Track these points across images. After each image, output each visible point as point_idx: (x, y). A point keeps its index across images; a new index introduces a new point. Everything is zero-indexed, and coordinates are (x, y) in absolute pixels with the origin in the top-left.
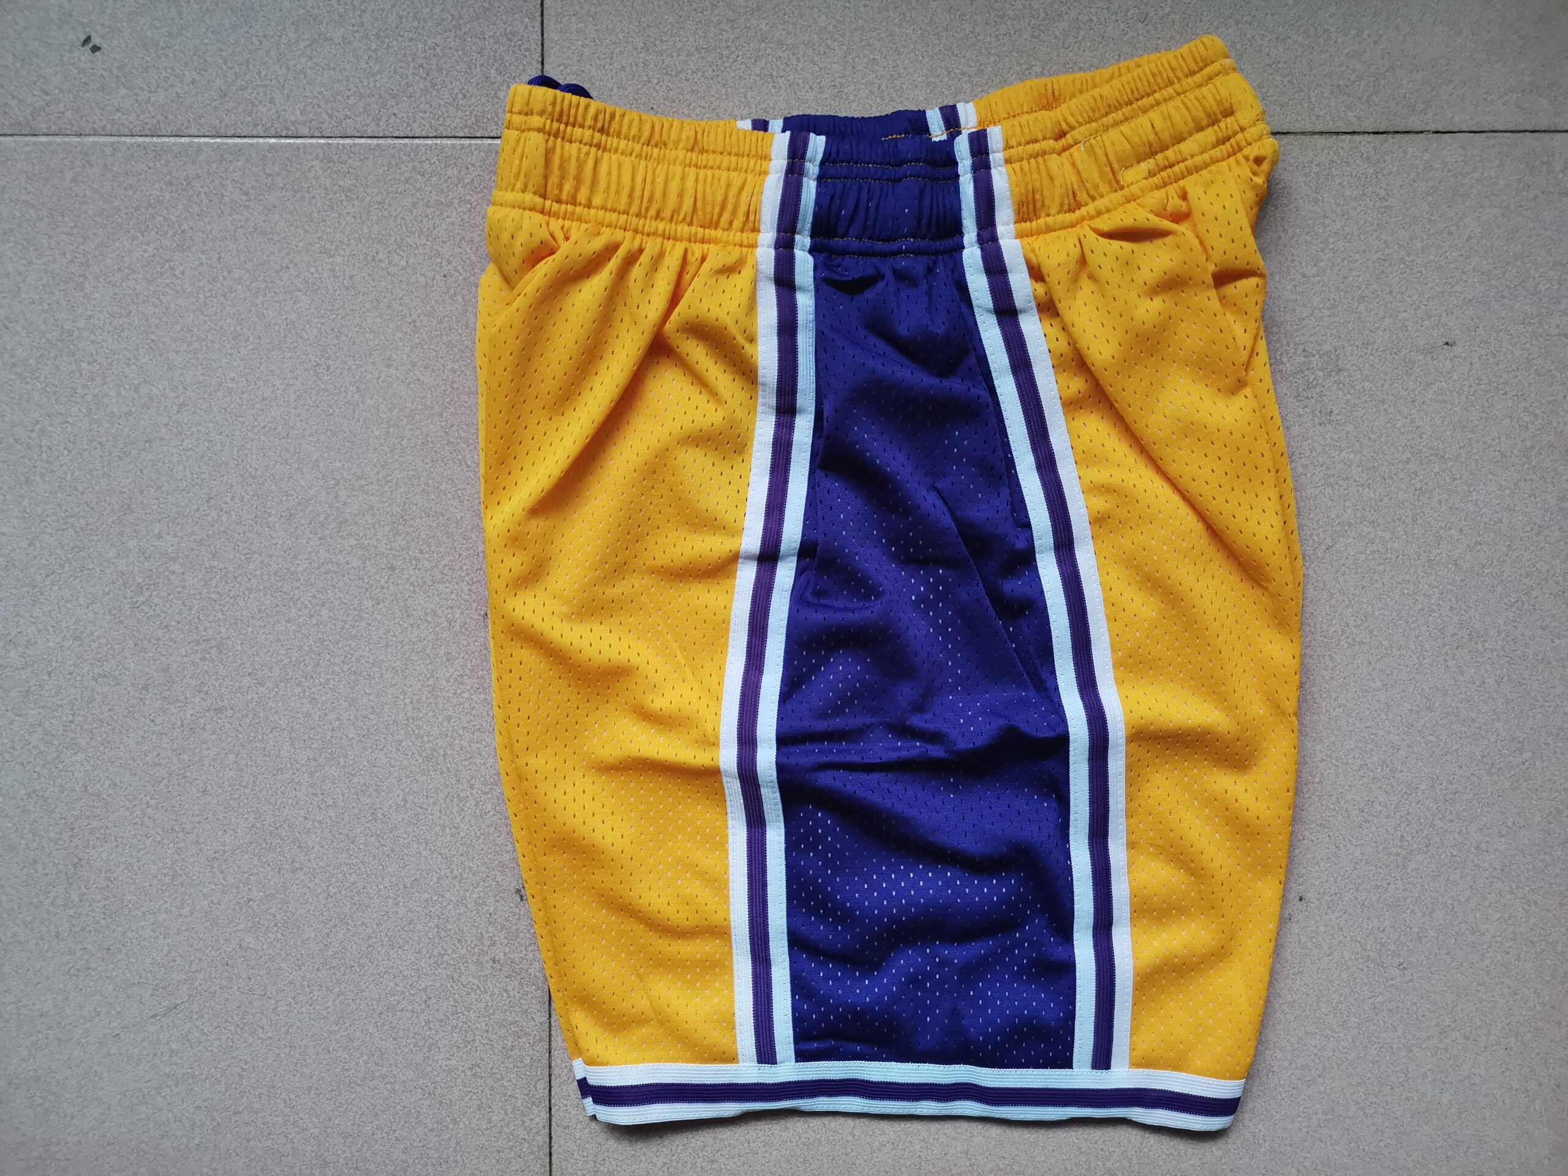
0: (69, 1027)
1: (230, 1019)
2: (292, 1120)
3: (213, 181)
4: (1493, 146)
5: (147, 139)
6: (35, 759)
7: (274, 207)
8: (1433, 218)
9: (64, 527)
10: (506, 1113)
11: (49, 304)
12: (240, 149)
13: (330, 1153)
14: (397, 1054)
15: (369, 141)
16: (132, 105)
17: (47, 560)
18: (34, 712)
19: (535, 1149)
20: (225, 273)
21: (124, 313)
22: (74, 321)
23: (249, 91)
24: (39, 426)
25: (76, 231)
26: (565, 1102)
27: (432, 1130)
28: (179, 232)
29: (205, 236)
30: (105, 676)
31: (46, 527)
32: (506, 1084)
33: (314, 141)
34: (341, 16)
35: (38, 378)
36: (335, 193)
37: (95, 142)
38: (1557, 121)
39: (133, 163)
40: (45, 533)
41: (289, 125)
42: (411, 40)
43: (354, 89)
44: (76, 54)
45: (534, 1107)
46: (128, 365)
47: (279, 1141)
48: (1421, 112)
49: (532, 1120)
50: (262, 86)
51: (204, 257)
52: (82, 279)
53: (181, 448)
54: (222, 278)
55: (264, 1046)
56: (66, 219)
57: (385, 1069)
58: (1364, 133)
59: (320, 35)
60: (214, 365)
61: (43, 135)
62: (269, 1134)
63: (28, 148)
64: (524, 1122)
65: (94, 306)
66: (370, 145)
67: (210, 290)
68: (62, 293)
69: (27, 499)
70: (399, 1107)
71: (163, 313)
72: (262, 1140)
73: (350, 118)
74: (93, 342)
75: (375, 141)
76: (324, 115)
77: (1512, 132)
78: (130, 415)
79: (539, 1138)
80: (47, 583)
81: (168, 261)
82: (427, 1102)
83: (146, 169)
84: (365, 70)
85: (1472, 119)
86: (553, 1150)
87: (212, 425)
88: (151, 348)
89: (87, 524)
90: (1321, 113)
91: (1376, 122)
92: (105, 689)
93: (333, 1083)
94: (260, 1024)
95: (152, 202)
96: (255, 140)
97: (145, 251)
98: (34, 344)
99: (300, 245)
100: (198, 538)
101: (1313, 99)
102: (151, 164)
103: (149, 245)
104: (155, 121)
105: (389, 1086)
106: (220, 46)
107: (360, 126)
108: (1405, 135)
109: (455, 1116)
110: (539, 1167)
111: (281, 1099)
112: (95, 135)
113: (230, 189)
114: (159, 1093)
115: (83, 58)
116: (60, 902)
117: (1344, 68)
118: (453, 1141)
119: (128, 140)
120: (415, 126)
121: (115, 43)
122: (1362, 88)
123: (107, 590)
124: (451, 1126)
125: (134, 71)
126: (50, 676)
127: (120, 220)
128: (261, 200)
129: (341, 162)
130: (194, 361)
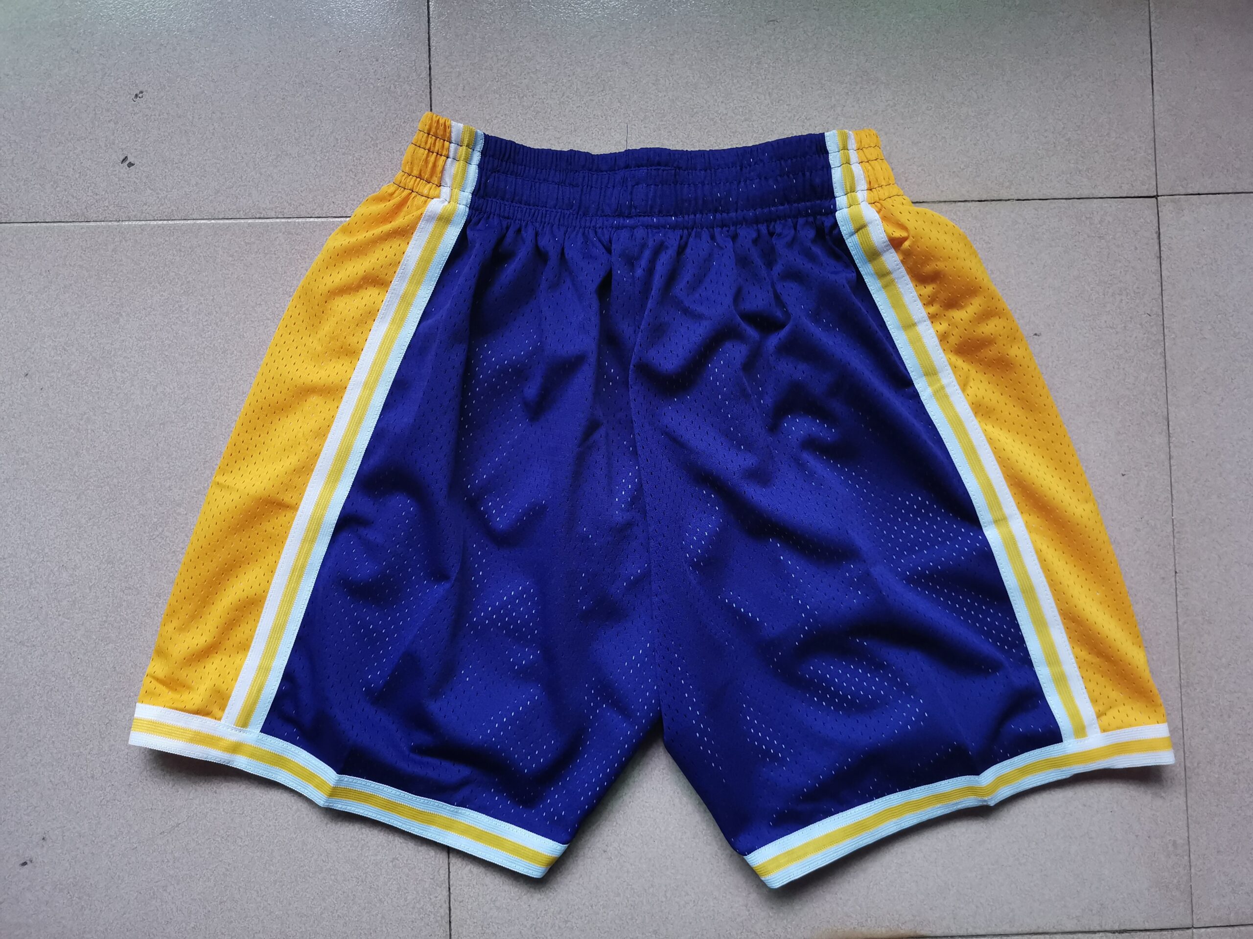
0: (100, 844)
1: (217, 833)
2: (262, 905)
3: (209, 248)
4: (1055, 208)
5: (165, 222)
6: (78, 649)
7: (251, 264)
8: (1020, 254)
9: (102, 485)
10: (417, 892)
11: (95, 334)
12: (228, 227)
13: (290, 929)
14: (339, 853)
15: (316, 220)
16: (155, 200)
17: (90, 508)
18: (79, 615)
19: (439, 919)
20: (217, 309)
21: (146, 337)
22: (112, 344)
23: (234, 189)
24: (86, 416)
25: (114, 284)
26: (460, 883)
27: (364, 909)
28: (185, 282)
29: (203, 285)
30: (130, 588)
31: (89, 485)
32: (417, 872)
33: (278, 220)
34: (296, 140)
35: (86, 383)
36: (293, 254)
37: (129, 225)
38: (1093, 192)
39: (155, 238)
40: (89, 489)
41: (261, 211)
42: (344, 154)
43: (306, 186)
44: (117, 168)
45: (438, 888)
46: (149, 372)
47: (253, 923)
48: (1007, 188)
49: (436, 897)
50: (244, 186)
51: (202, 299)
52: (118, 316)
53: (185, 428)
54: (215, 313)
55: (242, 852)
56: (108, 276)
57: (330, 864)
58: (972, 201)
59: (282, 152)
60: (209, 371)
61: (94, 221)
62: (246, 917)
63: (84, 230)
64: (430, 899)
65: (126, 333)
66: (317, 222)
67: (206, 321)
68: (104, 325)
69: (76, 466)
70: (340, 892)
71: (174, 336)
72: (241, 922)
73: (303, 205)
74: (125, 357)
75: (320, 220)
76: (285, 203)
77: (1066, 199)
78: (150, 406)
79: (442, 911)
80: (89, 524)
81: (178, 302)
82: (360, 888)
83: (163, 242)
84: (313, 174)
85: (1040, 191)
86: (452, 919)
87: (207, 411)
88: (165, 361)
89: (118, 483)
90: (944, 189)
91: (979, 193)
92: (129, 598)
93: (293, 877)
94: (239, 835)
95: (167, 263)
96: (238, 221)
97: (162, 296)
98: (85, 360)
99: (270, 289)
100: (196, 489)
101: (938, 181)
102: (167, 239)
103: (164, 292)
104: (170, 210)
105: (333, 877)
106: (215, 161)
107: (309, 210)
108: (998, 202)
109: (381, 897)
110: (441, 932)
111: (255, 891)
112: (129, 220)
113: (221, 253)
114: (165, 890)
115: (122, 171)
116: (94, 752)
117: (956, 161)
118: (380, 915)
119: (152, 223)
120: (347, 209)
121: (144, 161)
122: (969, 173)
123: (132, 527)
124: (378, 905)
125: (157, 179)
126: (90, 590)
127: (145, 276)
128: (243, 260)
129: (297, 234)
130: (195, 369)
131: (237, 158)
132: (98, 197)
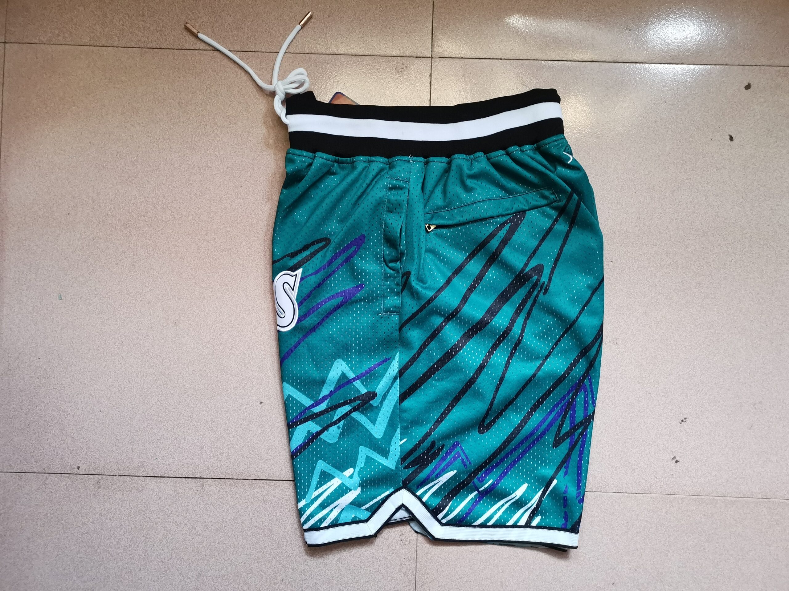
131: (740, 461)
132: (657, 480)
